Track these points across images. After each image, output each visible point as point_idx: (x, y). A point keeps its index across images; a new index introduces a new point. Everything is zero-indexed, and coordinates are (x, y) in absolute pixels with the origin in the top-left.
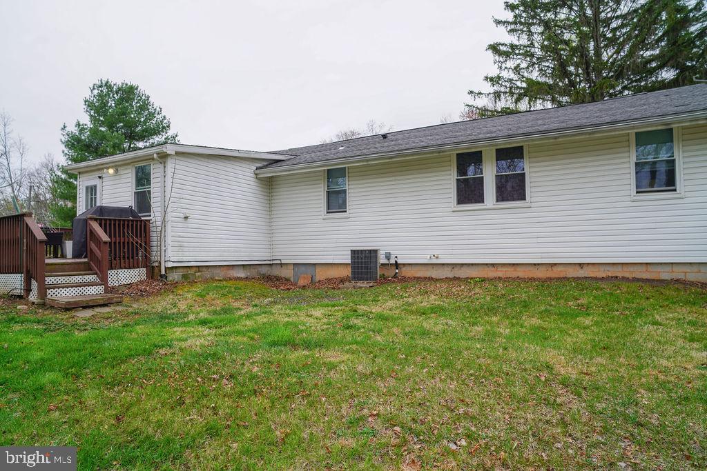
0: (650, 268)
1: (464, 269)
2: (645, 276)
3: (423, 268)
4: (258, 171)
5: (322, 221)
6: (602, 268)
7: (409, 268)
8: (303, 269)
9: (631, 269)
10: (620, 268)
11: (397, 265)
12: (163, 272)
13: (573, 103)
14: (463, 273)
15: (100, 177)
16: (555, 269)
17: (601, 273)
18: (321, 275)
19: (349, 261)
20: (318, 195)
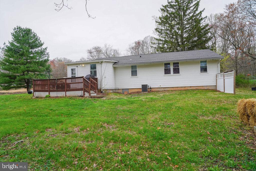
0: (203, 87)
1: (167, 88)
2: (202, 88)
3: (157, 89)
4: (113, 65)
5: (130, 78)
6: (195, 87)
7: (154, 89)
8: (125, 90)
9: (200, 87)
10: (198, 87)
11: (151, 88)
12: (102, 91)
13: (182, 50)
14: (166, 89)
15: (77, 67)
16: (186, 88)
17: (194, 88)
18: (130, 91)
19: (141, 88)
20: (129, 72)
